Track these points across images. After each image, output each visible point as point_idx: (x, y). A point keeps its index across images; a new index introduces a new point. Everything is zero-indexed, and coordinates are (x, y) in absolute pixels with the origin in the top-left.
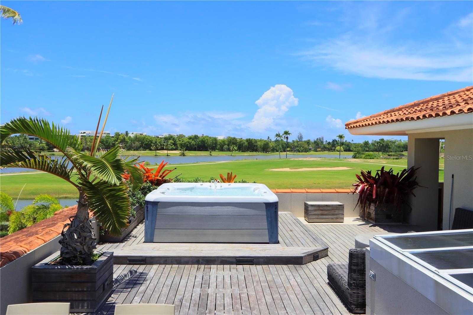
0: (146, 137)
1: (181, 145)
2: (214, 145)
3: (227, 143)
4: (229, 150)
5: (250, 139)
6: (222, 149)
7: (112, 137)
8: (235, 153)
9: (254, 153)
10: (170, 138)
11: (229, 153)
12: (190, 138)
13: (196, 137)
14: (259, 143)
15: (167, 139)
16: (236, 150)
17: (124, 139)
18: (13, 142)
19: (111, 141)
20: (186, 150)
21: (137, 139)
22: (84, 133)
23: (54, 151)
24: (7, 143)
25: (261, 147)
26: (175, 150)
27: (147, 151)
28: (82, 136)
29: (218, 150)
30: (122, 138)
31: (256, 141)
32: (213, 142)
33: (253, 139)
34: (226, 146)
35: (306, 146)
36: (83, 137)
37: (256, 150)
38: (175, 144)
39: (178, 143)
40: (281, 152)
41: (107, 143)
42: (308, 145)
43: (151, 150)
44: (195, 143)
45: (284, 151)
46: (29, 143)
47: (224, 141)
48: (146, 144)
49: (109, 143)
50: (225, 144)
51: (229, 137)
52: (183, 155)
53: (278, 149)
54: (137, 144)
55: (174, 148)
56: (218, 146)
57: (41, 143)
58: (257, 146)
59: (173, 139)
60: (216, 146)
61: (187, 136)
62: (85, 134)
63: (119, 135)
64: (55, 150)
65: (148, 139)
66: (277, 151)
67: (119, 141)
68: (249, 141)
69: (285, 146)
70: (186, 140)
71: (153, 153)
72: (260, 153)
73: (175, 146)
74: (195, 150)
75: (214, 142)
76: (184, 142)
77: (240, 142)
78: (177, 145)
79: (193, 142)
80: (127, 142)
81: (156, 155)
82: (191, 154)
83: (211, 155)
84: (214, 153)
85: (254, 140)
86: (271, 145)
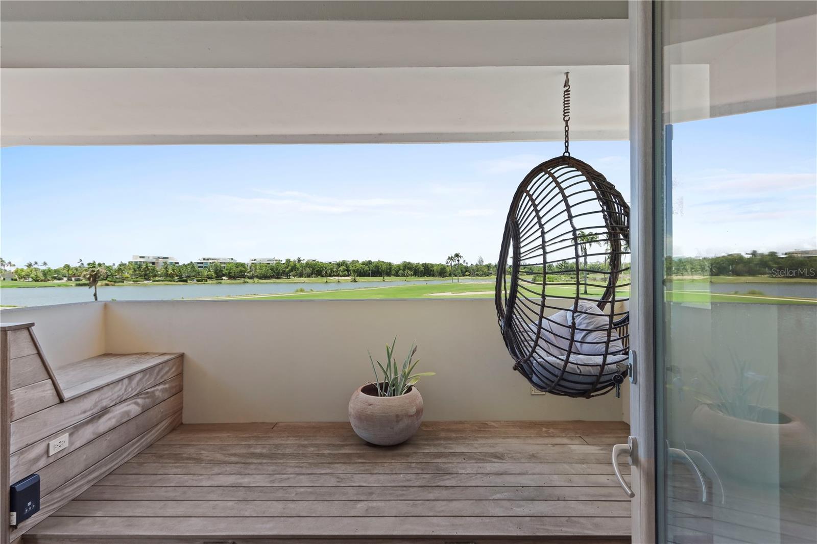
0: (318, 264)
1: (354, 271)
2: (388, 271)
3: (402, 268)
4: (403, 275)
5: (425, 263)
6: (397, 275)
7: (284, 264)
8: (409, 278)
9: (431, 278)
10: (343, 263)
11: (404, 278)
12: (363, 263)
13: (370, 262)
14: (435, 268)
15: (339, 265)
16: (412, 276)
17: (295, 265)
18: (180, 271)
19: (281, 269)
20: (357, 276)
21: (308, 265)
22: (255, 260)
23: (222, 280)
24: (174, 271)
25: (437, 272)
26: (348, 276)
27: (319, 278)
28: (252, 263)
29: (393, 275)
30: (292, 265)
31: (432, 265)
32: (387, 268)
33: (429, 264)
34: (401, 272)
35: (486, 270)
36: (253, 265)
37: (433, 276)
38: (348, 270)
39: (351, 268)
40: (460, 276)
41: (277, 270)
42: (489, 269)
43: (323, 276)
44: (368, 269)
45: (464, 276)
46: (197, 271)
47: (399, 266)
48: (317, 271)
49: (279, 270)
50: (400, 269)
51: (405, 262)
52: (355, 281)
53: (456, 274)
54: (308, 270)
55: (347, 274)
56: (393, 272)
57: (209, 271)
58: (433, 270)
59: (346, 265)
60: (390, 271)
61: (360, 262)
62: (255, 262)
63: (290, 262)
64: (224, 278)
65: (319, 265)
66: (456, 276)
67: (290, 267)
68: (425, 266)
69: (464, 270)
70: (359, 266)
71: (324, 279)
72: (437, 278)
73: (348, 272)
74: (369, 275)
75: (389, 267)
76: (357, 268)
77: (416, 266)
78: (350, 271)
79: (367, 268)
80: (298, 269)
81: (326, 282)
82: (363, 280)
83: (384, 281)
84: (387, 279)
85: (431, 264)
86: (448, 270)
